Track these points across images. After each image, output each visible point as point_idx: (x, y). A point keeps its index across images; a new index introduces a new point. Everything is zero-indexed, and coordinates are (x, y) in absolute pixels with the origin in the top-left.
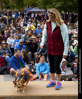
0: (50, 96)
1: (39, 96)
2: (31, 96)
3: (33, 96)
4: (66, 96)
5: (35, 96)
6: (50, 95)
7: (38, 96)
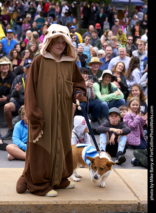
0: (57, 205)
1: (32, 205)
2: (12, 206)
3: (17, 204)
4: (97, 205)
5: (22, 204)
6: (58, 203)
7: (28, 205)
